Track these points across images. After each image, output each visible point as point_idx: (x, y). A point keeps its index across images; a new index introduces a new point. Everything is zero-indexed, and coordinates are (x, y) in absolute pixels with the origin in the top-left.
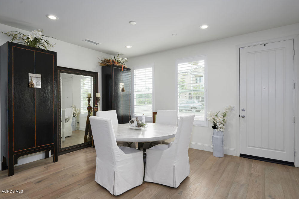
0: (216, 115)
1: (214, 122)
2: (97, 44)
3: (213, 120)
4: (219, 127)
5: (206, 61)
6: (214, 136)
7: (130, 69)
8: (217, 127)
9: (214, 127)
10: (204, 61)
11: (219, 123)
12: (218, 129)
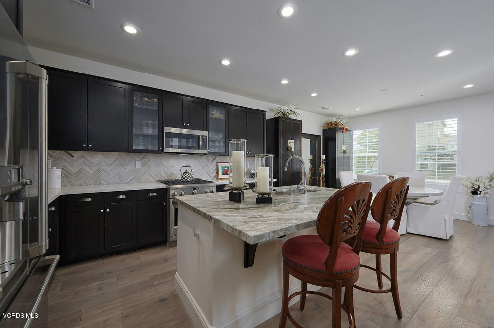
0: (476, 180)
1: (474, 188)
2: (327, 109)
3: (472, 185)
4: (483, 192)
5: (460, 120)
6: (473, 202)
7: (350, 130)
8: (478, 192)
9: (475, 192)
10: (457, 119)
11: (483, 189)
12: (482, 195)
